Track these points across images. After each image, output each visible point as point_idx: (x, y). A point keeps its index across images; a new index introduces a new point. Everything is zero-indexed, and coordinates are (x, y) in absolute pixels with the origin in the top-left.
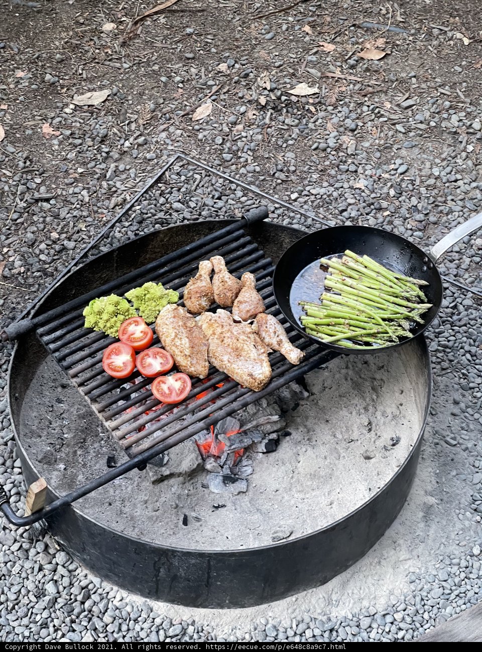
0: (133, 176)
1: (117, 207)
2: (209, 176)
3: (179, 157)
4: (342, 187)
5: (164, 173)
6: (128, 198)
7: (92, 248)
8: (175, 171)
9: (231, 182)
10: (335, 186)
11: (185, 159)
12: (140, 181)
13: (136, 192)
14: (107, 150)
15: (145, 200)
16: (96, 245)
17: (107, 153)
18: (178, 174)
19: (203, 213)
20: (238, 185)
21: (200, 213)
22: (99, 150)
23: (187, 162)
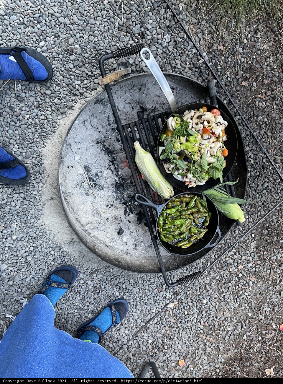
1: (274, 159)
2: (276, 203)
4: (251, 256)
6: (278, 164)
7: (257, 141)
9: (269, 211)
10: (252, 253)
13: (280, 169)
15: (274, 171)
16: (257, 143)
19: (258, 195)
20: (267, 213)
21: (258, 194)
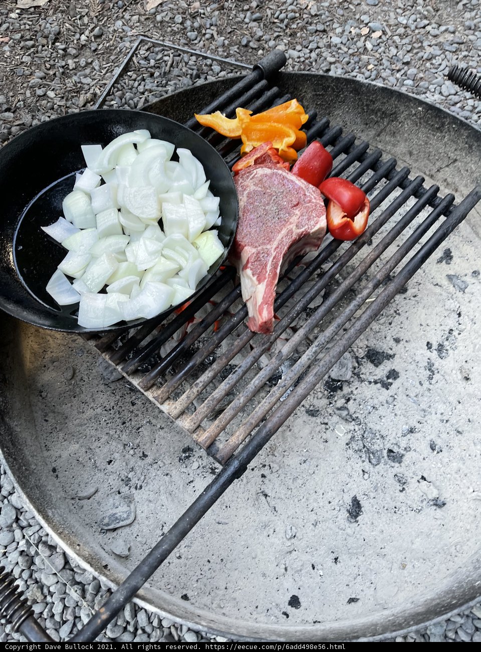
0: (97, 68)
1: (89, 105)
2: (179, 55)
3: (142, 41)
5: (131, 59)
6: (98, 91)
8: (142, 56)
9: (206, 58)
11: (149, 41)
12: (107, 72)
13: (105, 84)
14: (63, 47)
15: (117, 91)
17: (64, 50)
18: (146, 59)
20: (213, 60)
22: (54, 48)
23: (152, 45)
